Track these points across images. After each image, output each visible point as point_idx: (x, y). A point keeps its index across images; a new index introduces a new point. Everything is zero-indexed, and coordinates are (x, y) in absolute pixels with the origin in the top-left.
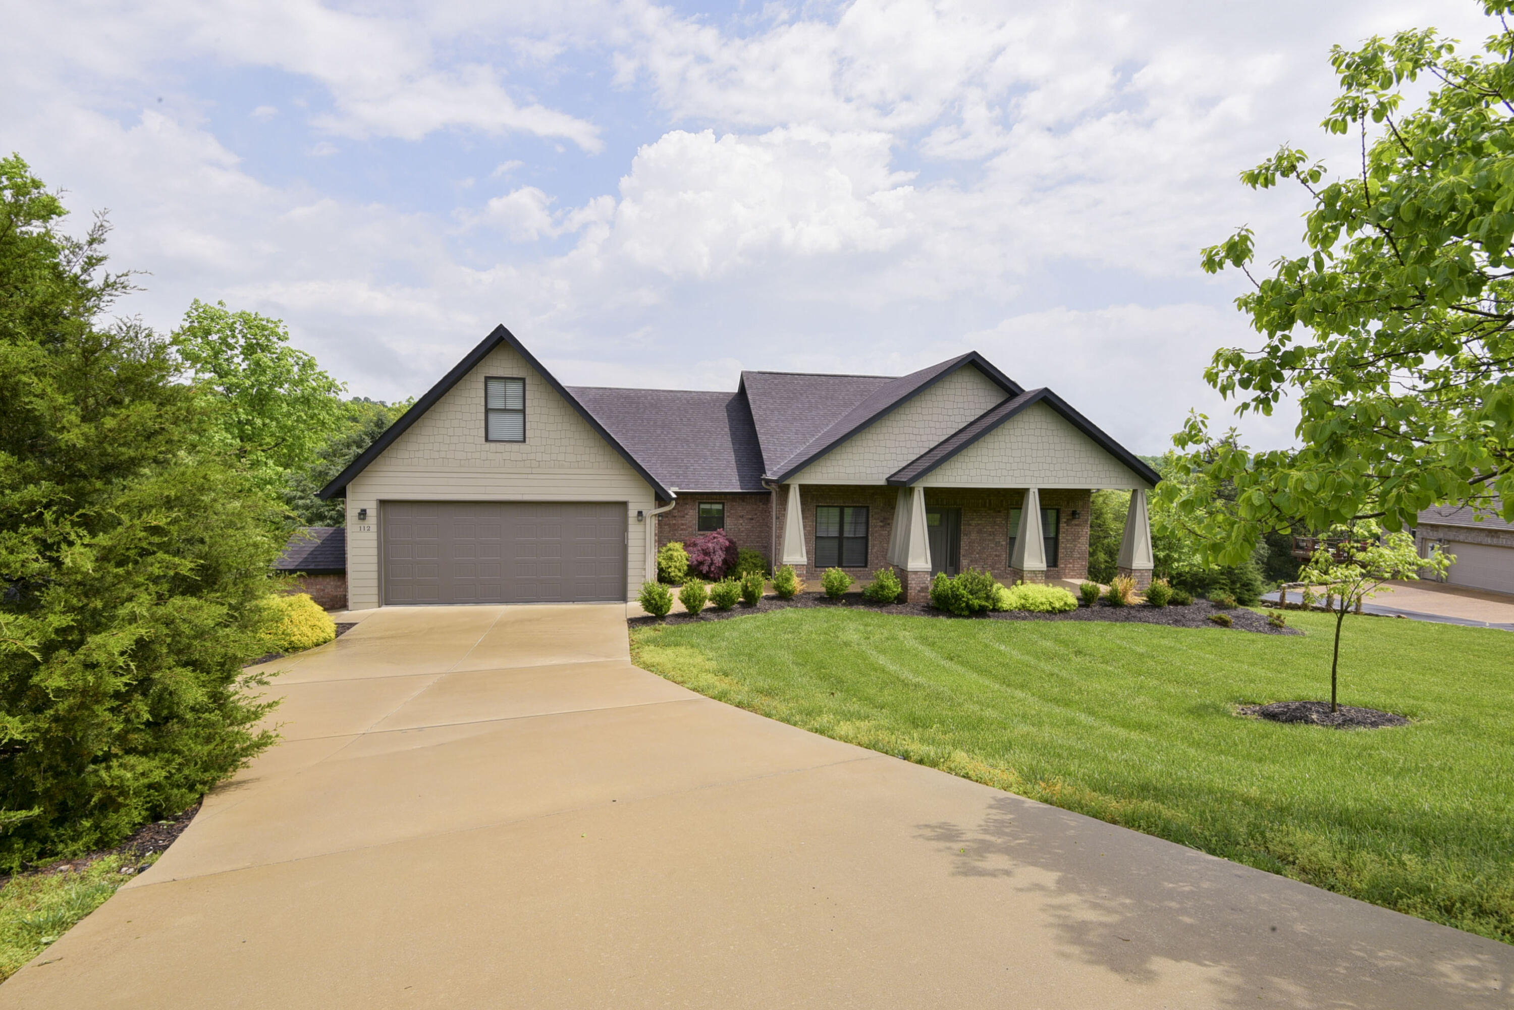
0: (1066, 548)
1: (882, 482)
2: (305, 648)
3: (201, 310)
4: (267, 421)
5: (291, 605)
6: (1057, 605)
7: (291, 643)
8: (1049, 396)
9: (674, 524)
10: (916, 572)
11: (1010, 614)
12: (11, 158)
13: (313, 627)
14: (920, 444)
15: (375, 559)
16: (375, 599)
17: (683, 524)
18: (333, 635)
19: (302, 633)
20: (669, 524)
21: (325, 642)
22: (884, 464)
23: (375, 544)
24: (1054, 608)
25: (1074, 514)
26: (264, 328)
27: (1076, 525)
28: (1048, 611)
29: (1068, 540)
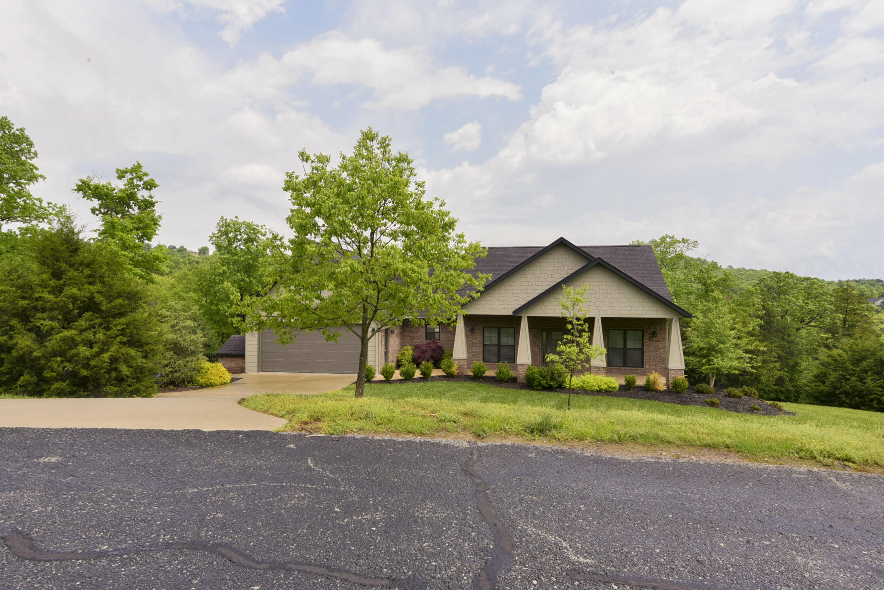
0: (649, 356)
1: (510, 313)
2: (216, 385)
3: (224, 222)
4: (251, 279)
5: (212, 367)
6: (604, 387)
7: (210, 383)
8: (601, 262)
9: (413, 336)
10: (522, 365)
11: (572, 391)
12: (136, 164)
13: (220, 377)
14: (533, 291)
15: (256, 350)
16: (256, 368)
17: (417, 336)
18: (229, 382)
19: (214, 378)
20: (410, 336)
21: (225, 384)
22: (512, 303)
23: (256, 343)
24: (601, 389)
25: (654, 334)
26: (254, 229)
27: (656, 341)
28: (597, 391)
29: (650, 351)
